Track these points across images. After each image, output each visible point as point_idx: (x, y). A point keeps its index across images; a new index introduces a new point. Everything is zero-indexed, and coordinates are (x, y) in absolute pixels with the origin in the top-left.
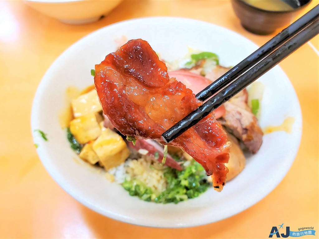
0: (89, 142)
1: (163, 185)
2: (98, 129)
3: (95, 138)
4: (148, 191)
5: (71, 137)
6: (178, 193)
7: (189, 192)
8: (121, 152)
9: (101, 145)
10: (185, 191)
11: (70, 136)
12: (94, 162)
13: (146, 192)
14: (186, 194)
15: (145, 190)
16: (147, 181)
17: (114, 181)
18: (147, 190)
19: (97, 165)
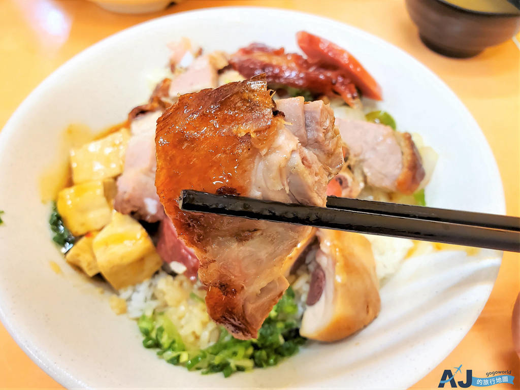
0: (88, 234)
1: (211, 333)
2: (105, 211)
3: (98, 227)
4: (176, 345)
5: (57, 221)
6: (235, 354)
7: (258, 353)
8: (141, 260)
9: (106, 244)
10: (250, 351)
11: (55, 218)
12: (91, 273)
13: (171, 347)
14: (252, 357)
15: (170, 341)
16: (183, 322)
17: (124, 311)
18: (173, 342)
19: (99, 278)
